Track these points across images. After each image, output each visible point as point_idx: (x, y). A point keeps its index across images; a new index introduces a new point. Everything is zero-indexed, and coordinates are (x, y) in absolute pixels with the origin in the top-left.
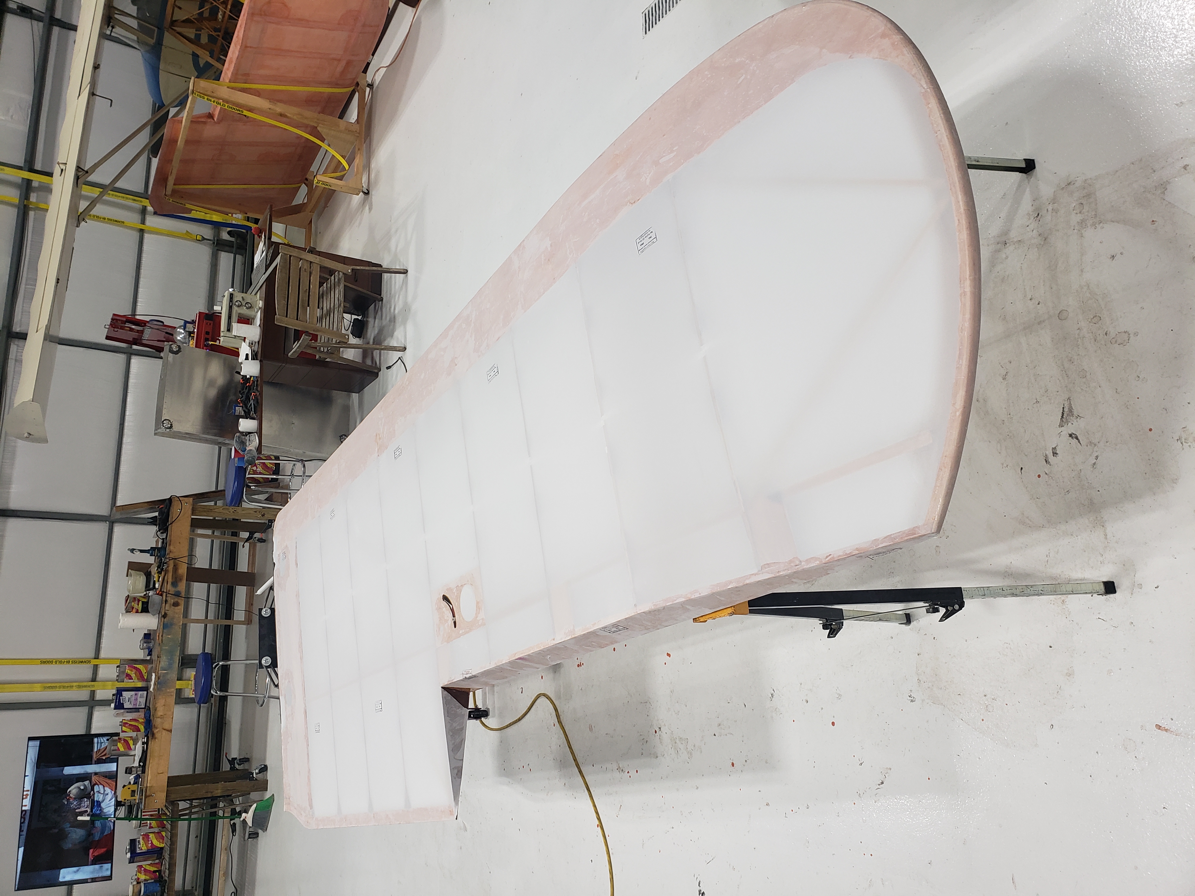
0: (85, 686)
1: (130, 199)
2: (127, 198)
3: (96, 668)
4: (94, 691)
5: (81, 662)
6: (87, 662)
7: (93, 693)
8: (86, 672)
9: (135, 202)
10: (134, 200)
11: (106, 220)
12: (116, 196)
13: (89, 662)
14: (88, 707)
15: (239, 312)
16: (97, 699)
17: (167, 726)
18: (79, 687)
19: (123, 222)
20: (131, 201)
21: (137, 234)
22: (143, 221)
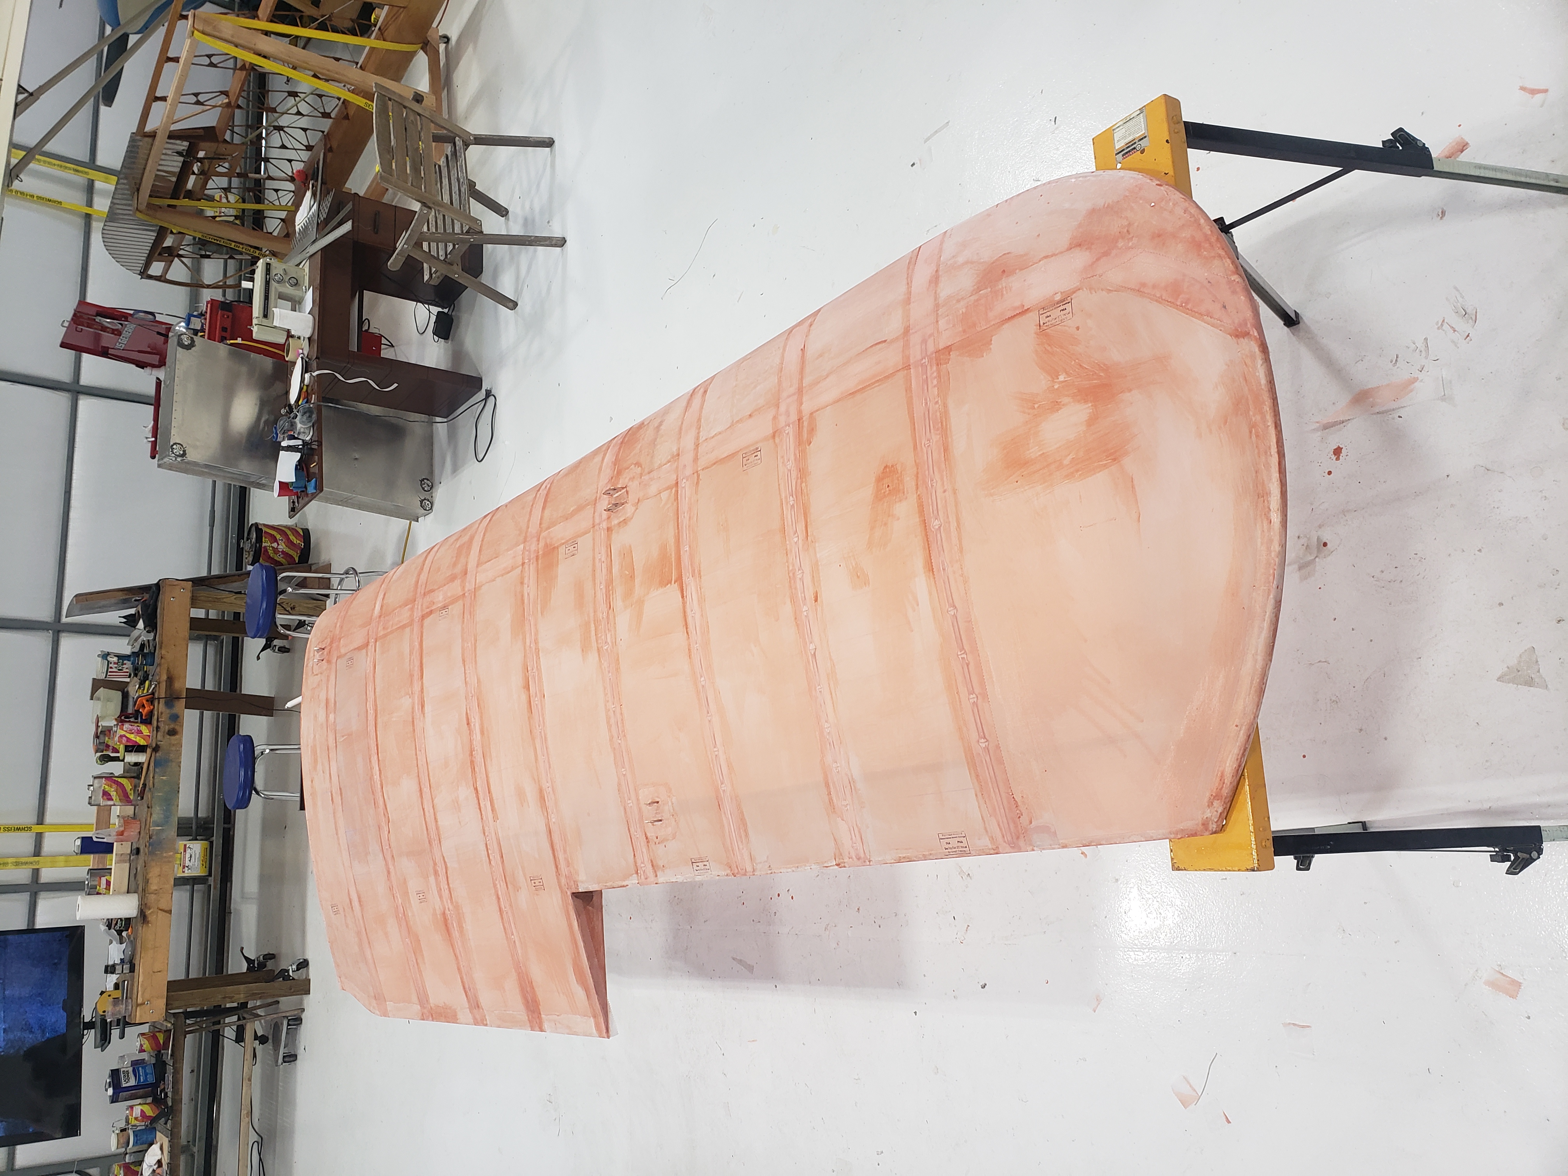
0: (26, 863)
1: (70, 169)
2: (66, 167)
3: (39, 837)
4: (38, 870)
5: (18, 829)
6: (26, 829)
7: (36, 873)
8: (24, 843)
9: (76, 173)
10: (77, 171)
11: (35, 198)
12: (49, 163)
13: (30, 829)
14: (29, 893)
15: (280, 290)
16: (42, 882)
17: (163, 905)
18: (17, 864)
19: (60, 203)
20: (72, 172)
21: (81, 222)
22: (90, 204)
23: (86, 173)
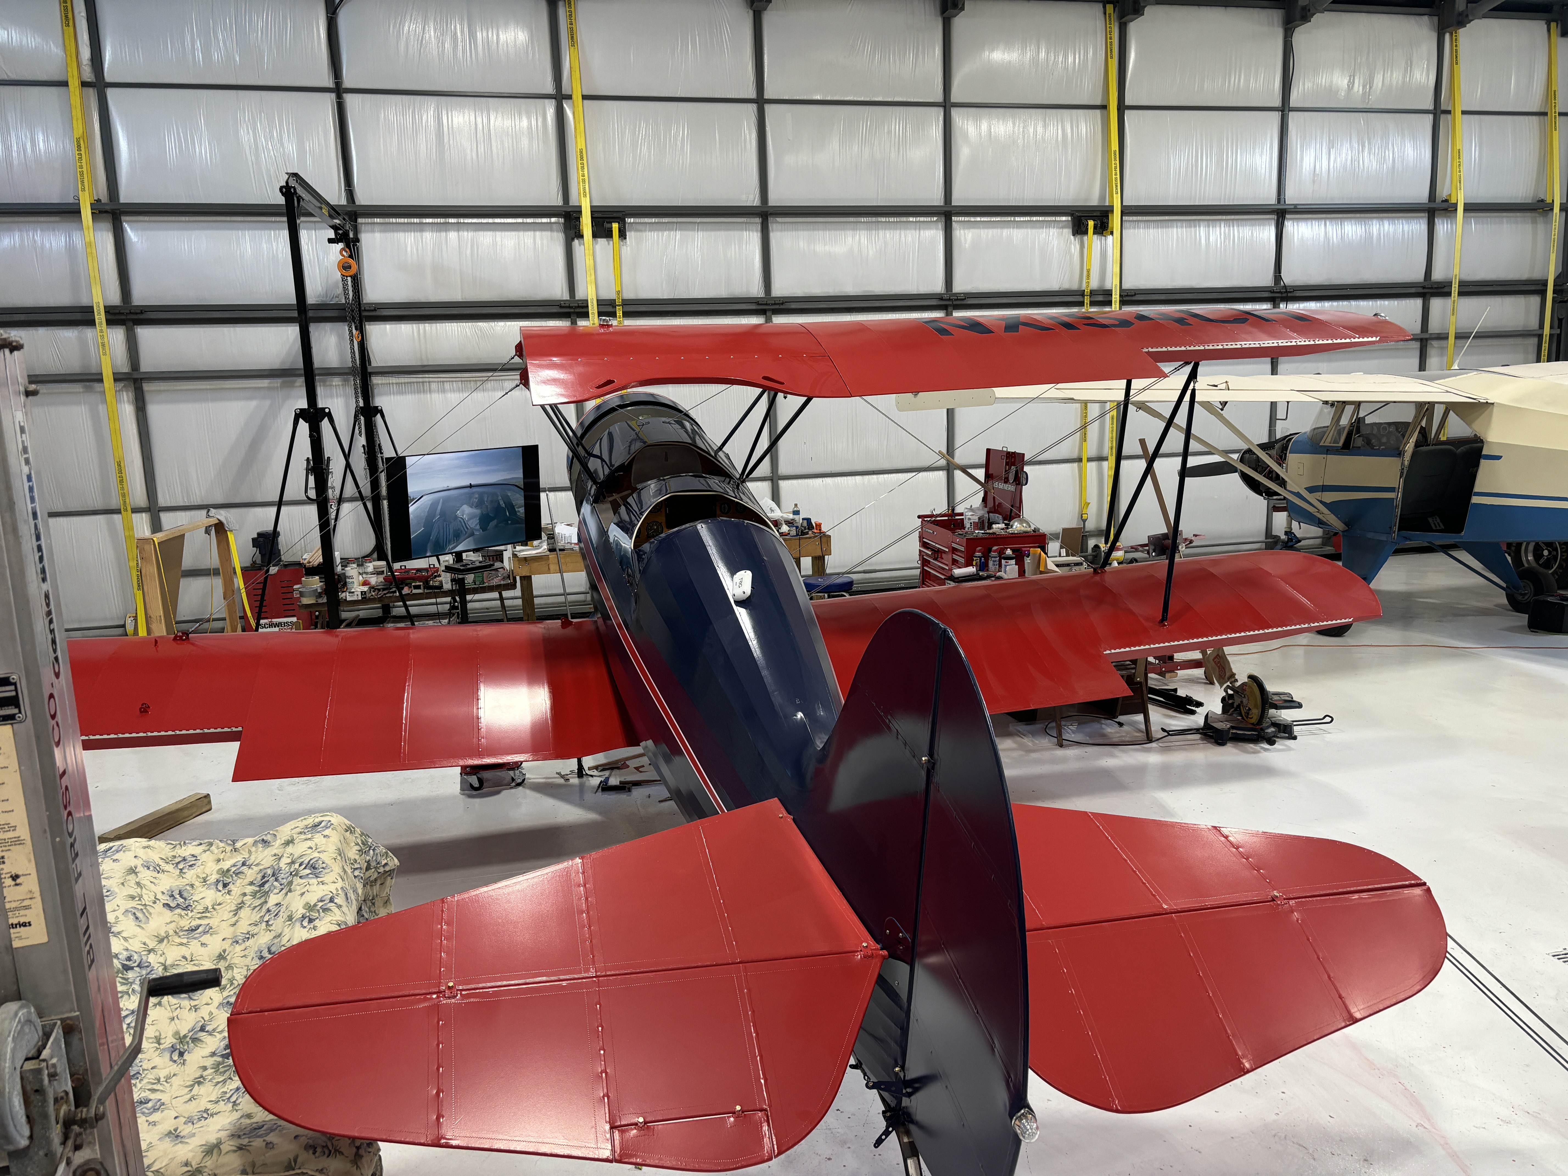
1: (1112, 444)
2: (1112, 441)
10: (1112, 448)
12: (1112, 430)
19: (1085, 441)
20: (1110, 445)
21: (1075, 455)
22: (1090, 460)
23: (1112, 455)
